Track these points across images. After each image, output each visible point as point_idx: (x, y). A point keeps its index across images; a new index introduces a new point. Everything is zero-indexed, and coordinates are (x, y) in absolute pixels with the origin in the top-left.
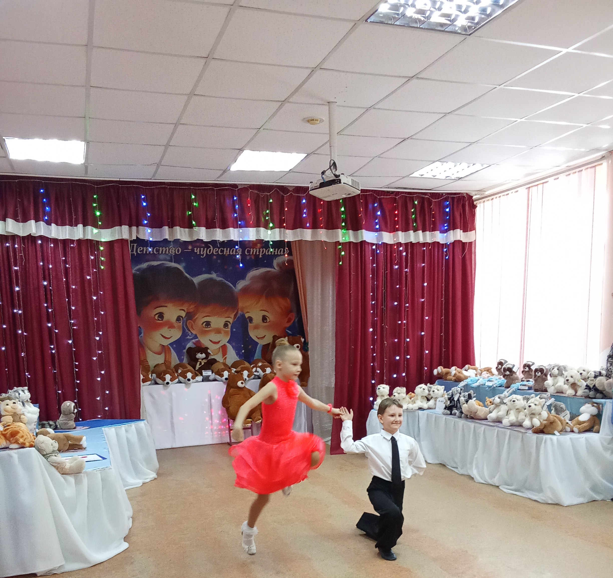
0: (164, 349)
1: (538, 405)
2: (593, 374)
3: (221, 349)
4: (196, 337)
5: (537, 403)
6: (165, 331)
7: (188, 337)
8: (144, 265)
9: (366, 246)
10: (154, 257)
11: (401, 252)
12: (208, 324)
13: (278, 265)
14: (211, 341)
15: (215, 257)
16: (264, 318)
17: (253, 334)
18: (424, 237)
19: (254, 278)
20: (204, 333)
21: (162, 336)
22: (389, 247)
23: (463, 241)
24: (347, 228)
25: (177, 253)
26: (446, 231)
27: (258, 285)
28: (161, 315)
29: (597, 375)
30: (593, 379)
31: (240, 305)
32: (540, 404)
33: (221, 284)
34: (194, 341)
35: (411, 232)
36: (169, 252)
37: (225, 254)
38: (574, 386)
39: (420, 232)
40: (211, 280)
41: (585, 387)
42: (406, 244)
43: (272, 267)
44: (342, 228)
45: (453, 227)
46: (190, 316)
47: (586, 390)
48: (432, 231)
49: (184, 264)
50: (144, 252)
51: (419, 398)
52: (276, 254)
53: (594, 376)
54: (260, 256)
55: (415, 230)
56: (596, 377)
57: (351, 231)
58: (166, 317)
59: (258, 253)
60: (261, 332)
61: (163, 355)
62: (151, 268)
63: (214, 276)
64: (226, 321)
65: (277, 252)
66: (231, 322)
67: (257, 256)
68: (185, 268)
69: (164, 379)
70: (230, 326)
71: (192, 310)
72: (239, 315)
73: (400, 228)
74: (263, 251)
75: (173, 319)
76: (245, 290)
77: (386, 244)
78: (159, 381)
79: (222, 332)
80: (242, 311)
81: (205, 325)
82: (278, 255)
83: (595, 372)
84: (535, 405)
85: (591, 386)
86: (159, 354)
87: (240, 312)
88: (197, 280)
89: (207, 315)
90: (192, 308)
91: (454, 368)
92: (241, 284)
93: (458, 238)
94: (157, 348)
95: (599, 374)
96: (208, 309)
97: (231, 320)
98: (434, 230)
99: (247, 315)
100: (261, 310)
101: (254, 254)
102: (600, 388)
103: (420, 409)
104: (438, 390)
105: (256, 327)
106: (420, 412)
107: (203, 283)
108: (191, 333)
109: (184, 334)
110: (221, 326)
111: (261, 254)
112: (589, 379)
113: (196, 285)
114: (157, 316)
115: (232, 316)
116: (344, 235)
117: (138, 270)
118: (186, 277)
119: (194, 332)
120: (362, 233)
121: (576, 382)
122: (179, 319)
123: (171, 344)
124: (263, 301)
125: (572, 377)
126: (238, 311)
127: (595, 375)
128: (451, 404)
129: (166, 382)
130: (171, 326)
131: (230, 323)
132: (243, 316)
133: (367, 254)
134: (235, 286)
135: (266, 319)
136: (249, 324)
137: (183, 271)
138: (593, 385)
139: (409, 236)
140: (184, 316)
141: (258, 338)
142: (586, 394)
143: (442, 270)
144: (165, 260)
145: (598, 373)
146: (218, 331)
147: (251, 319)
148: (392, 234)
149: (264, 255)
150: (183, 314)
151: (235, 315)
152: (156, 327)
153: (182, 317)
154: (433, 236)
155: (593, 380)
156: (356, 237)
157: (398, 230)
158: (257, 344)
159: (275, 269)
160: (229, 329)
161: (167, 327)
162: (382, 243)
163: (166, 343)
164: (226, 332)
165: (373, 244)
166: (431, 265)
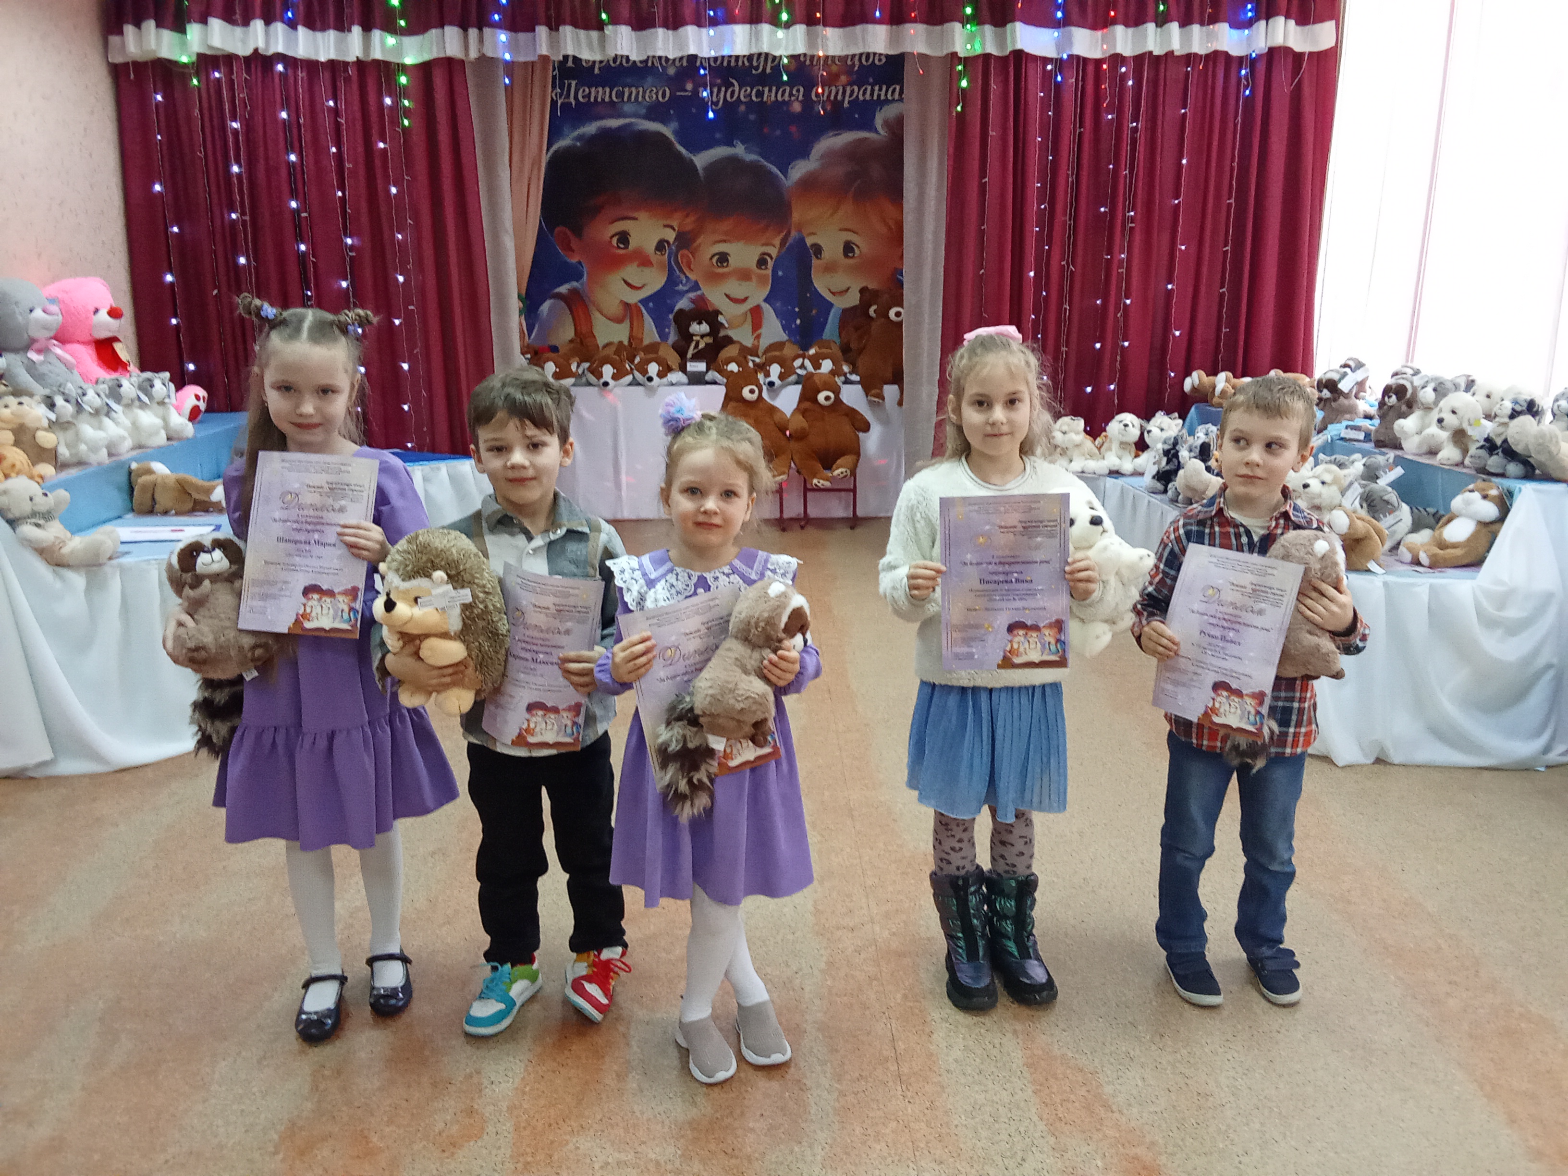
0: (629, 312)
1: (1330, 485)
2: (1508, 406)
3: (749, 315)
4: (696, 287)
5: (1328, 478)
6: (632, 272)
7: (680, 287)
8: (591, 128)
9: (1031, 66)
10: (613, 109)
11: (1124, 77)
12: (723, 258)
13: (886, 123)
14: (727, 296)
15: (742, 108)
16: (848, 248)
17: (821, 284)
18: (1186, 40)
19: (830, 156)
20: (715, 278)
21: (626, 282)
22: (1090, 69)
23: (1297, 49)
24: (978, 19)
25: (660, 99)
26: (1249, 24)
27: (839, 171)
28: (624, 238)
29: (1518, 408)
30: (1506, 420)
31: (796, 216)
32: (1336, 481)
33: (754, 169)
34: (692, 295)
35: (1151, 27)
36: (644, 97)
37: (765, 99)
38: (1459, 436)
39: (1174, 26)
40: (733, 160)
41: (1482, 443)
42: (1139, 59)
43: (871, 127)
44: (964, 20)
45: (1267, 12)
46: (685, 240)
47: (1483, 452)
48: (1209, 24)
49: (674, 125)
50: (592, 100)
51: (1115, 446)
52: (883, 97)
53: (1509, 412)
54: (846, 105)
55: (1161, 21)
56: (1514, 415)
57: (988, 29)
58: (633, 243)
59: (839, 98)
60: (840, 281)
61: (626, 325)
62: (605, 133)
63: (739, 150)
64: (764, 254)
65: (886, 95)
66: (774, 256)
67: (837, 105)
68: (676, 133)
69: (599, 375)
70: (770, 264)
71: (689, 228)
72: (790, 240)
73: (1120, 17)
74: (852, 92)
75: (650, 247)
76: (808, 184)
77: (1086, 60)
78: (592, 379)
79: (754, 279)
80: (799, 231)
81: (718, 261)
82: (887, 102)
83: (1516, 402)
84: (1323, 483)
85: (1499, 442)
86: (619, 321)
87: (794, 234)
88: (701, 160)
89: (724, 238)
90: (689, 223)
91: (1222, 376)
92: (799, 170)
93: (1278, 41)
94: (613, 307)
95: (1524, 408)
96: (726, 225)
97: (774, 252)
98: (1213, 20)
99: (809, 241)
100: (841, 230)
101: (832, 98)
102: (1519, 449)
103: (1115, 473)
104: (1162, 430)
105: (830, 268)
106: (1110, 481)
107: (713, 168)
108: (687, 277)
109: (672, 281)
110: (753, 264)
111: (847, 99)
112: (1497, 419)
113: (700, 171)
114: (614, 241)
115: (777, 242)
116: (971, 38)
117: (579, 138)
118: (680, 153)
119: (692, 277)
120: (1014, 31)
121: (1465, 426)
122: (661, 246)
123: (645, 301)
124: (847, 208)
125: (1454, 412)
126: (789, 233)
127: (1513, 409)
128: (1168, 468)
129: (602, 381)
130: (645, 262)
131: (771, 258)
132: (802, 241)
133: (1030, 86)
134: (785, 173)
135: (853, 251)
136: (815, 262)
137: (672, 137)
138: (1503, 437)
139: (1145, 37)
140: (671, 241)
141: (834, 294)
142: (1479, 463)
143: (1235, 125)
144: (636, 115)
145: (1525, 405)
146: (744, 275)
147: (818, 250)
148: (1099, 33)
149: (854, 103)
150: (671, 236)
151: (783, 242)
152: (615, 262)
153: (668, 242)
154: (1210, 37)
155: (1505, 425)
156: (1001, 41)
157: (1114, 22)
158: (831, 305)
159: (876, 132)
160: (769, 272)
161: (636, 264)
162: (1070, 56)
163: (633, 297)
164: (762, 280)
165: (1045, 60)
166: (1205, 112)
